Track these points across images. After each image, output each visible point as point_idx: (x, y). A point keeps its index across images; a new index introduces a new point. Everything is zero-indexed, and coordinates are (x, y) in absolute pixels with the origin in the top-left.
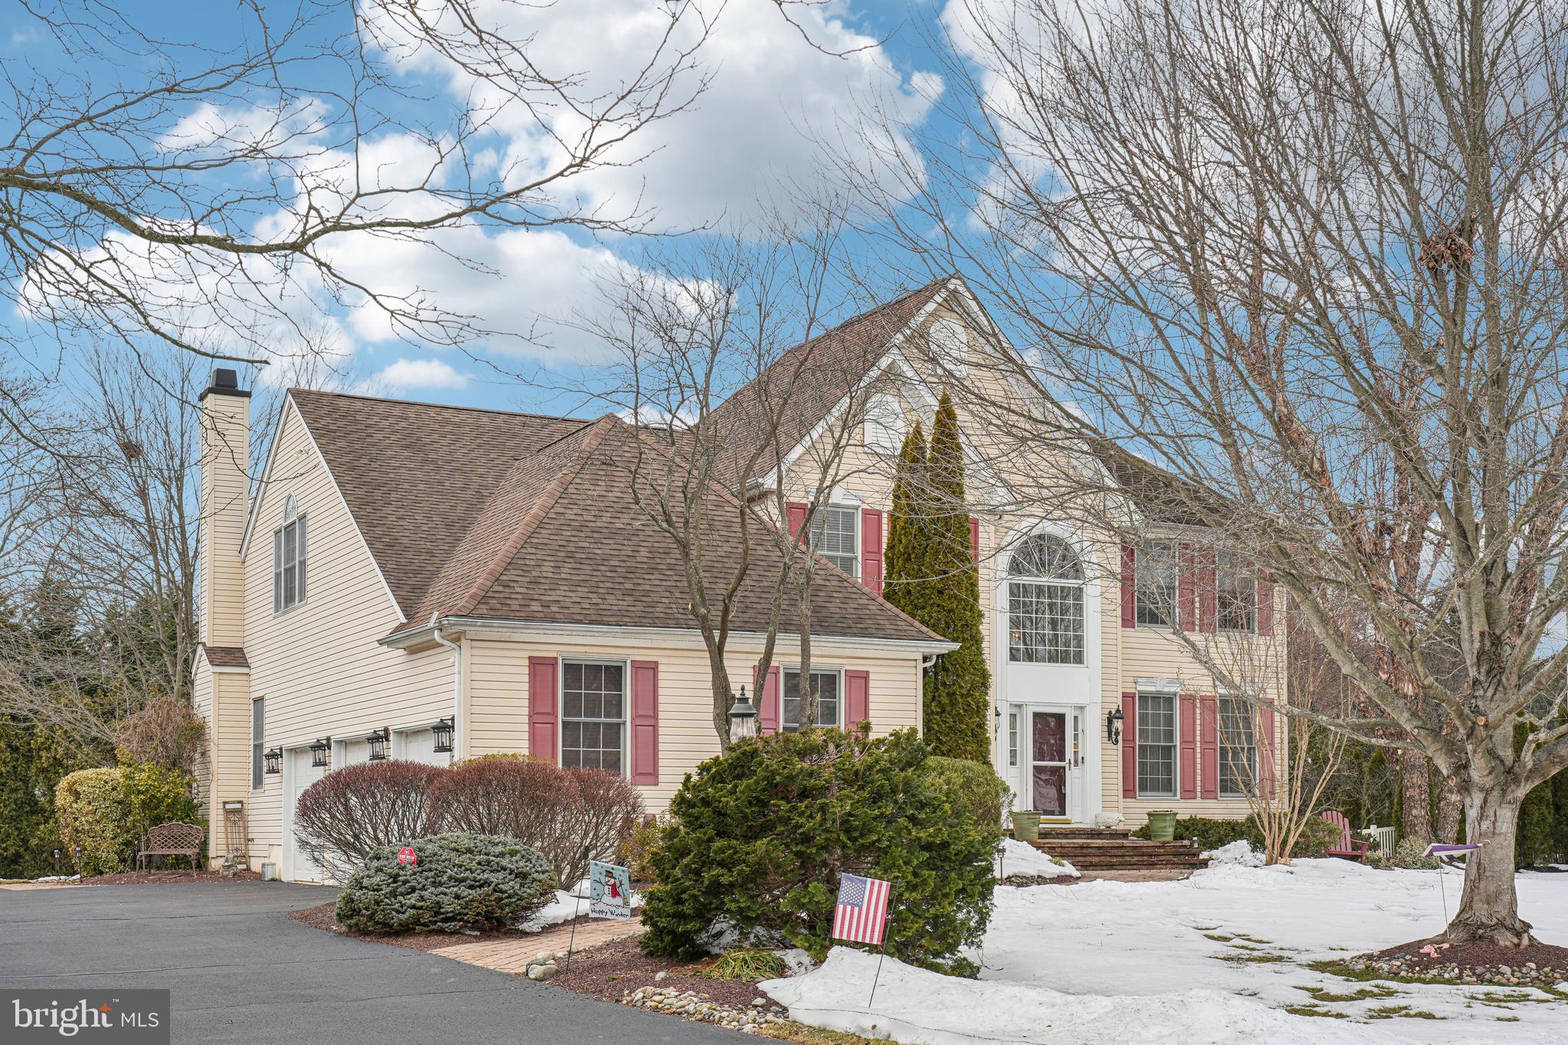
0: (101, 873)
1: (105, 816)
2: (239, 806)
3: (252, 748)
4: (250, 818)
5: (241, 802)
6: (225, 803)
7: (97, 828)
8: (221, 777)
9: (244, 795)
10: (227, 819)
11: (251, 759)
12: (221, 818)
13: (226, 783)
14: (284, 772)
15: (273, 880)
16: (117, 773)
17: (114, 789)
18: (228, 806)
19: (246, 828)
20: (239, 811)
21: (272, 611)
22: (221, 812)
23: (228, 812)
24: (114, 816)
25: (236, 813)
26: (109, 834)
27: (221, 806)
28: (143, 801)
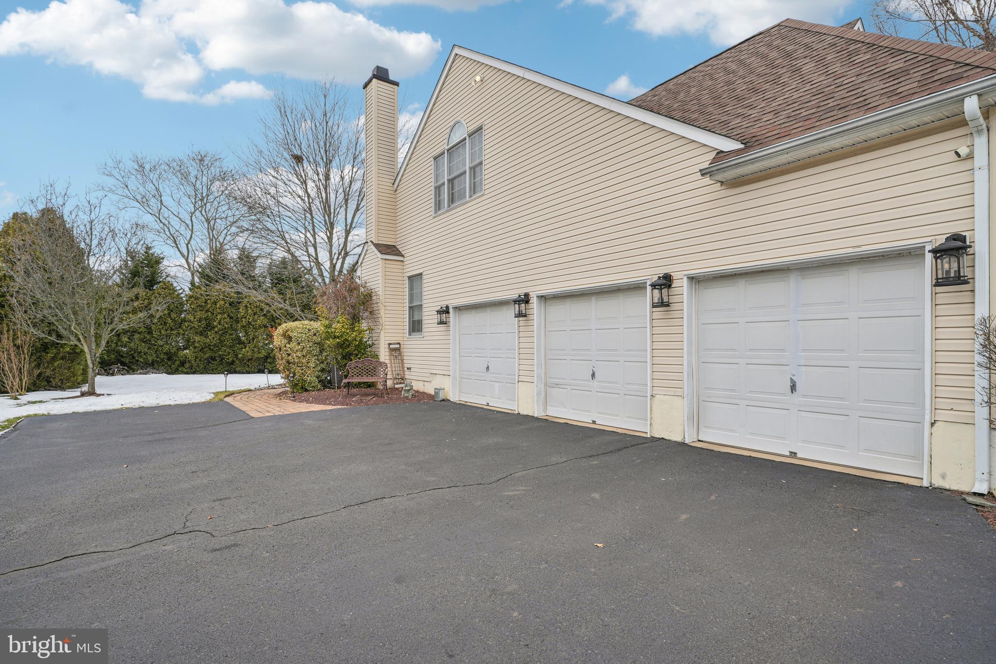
0: (306, 390)
1: (309, 352)
2: (398, 346)
3: (407, 308)
4: (405, 354)
5: (399, 344)
6: (390, 344)
7: (304, 361)
8: (387, 327)
9: (401, 339)
10: (391, 355)
11: (407, 316)
12: (387, 354)
13: (390, 331)
14: (451, 324)
15: (443, 400)
16: (317, 325)
17: (315, 335)
18: (391, 346)
19: (402, 360)
20: (398, 349)
21: (432, 213)
22: (387, 350)
23: (392, 350)
24: (314, 352)
25: (396, 351)
26: (312, 365)
27: (387, 346)
28: (338, 343)
